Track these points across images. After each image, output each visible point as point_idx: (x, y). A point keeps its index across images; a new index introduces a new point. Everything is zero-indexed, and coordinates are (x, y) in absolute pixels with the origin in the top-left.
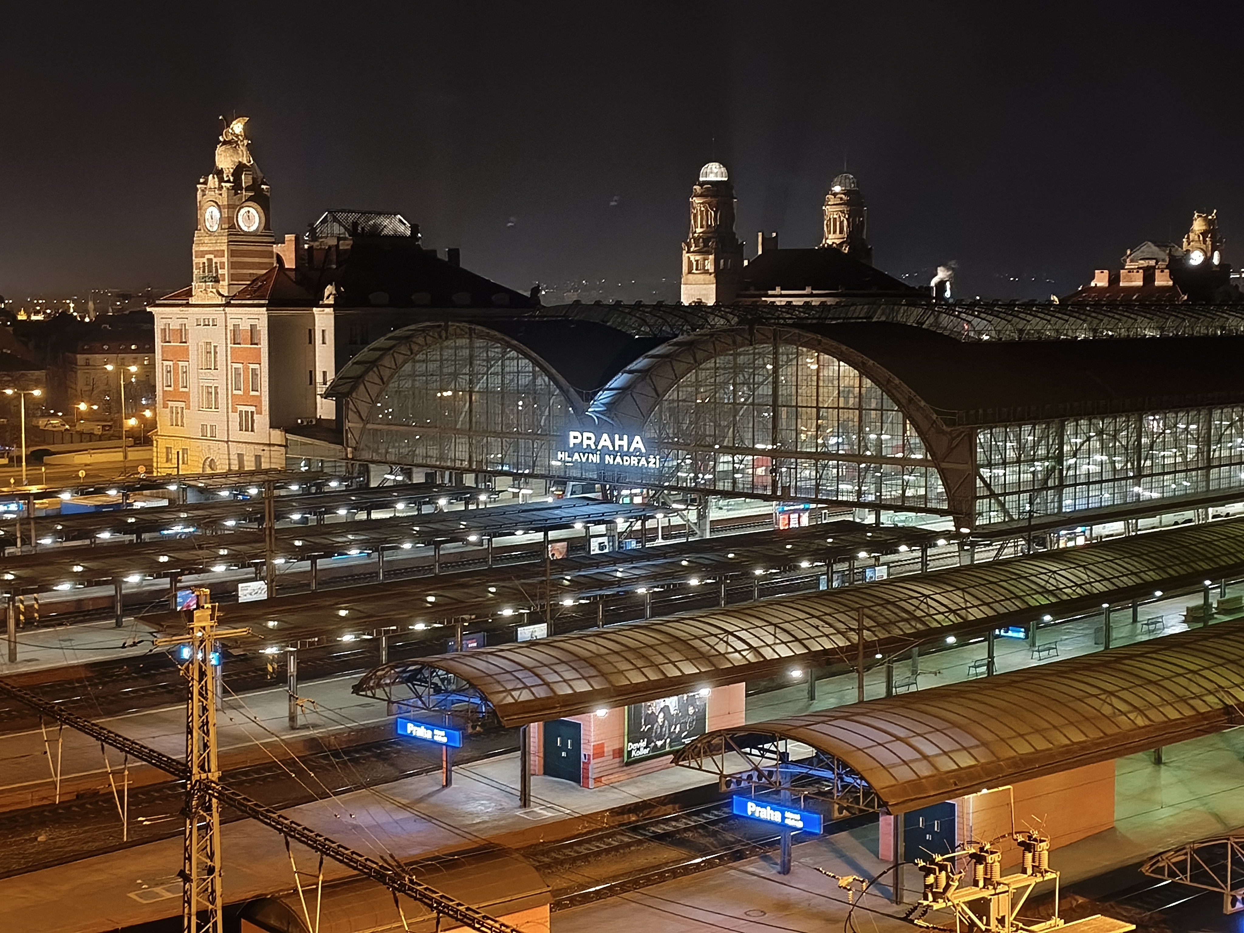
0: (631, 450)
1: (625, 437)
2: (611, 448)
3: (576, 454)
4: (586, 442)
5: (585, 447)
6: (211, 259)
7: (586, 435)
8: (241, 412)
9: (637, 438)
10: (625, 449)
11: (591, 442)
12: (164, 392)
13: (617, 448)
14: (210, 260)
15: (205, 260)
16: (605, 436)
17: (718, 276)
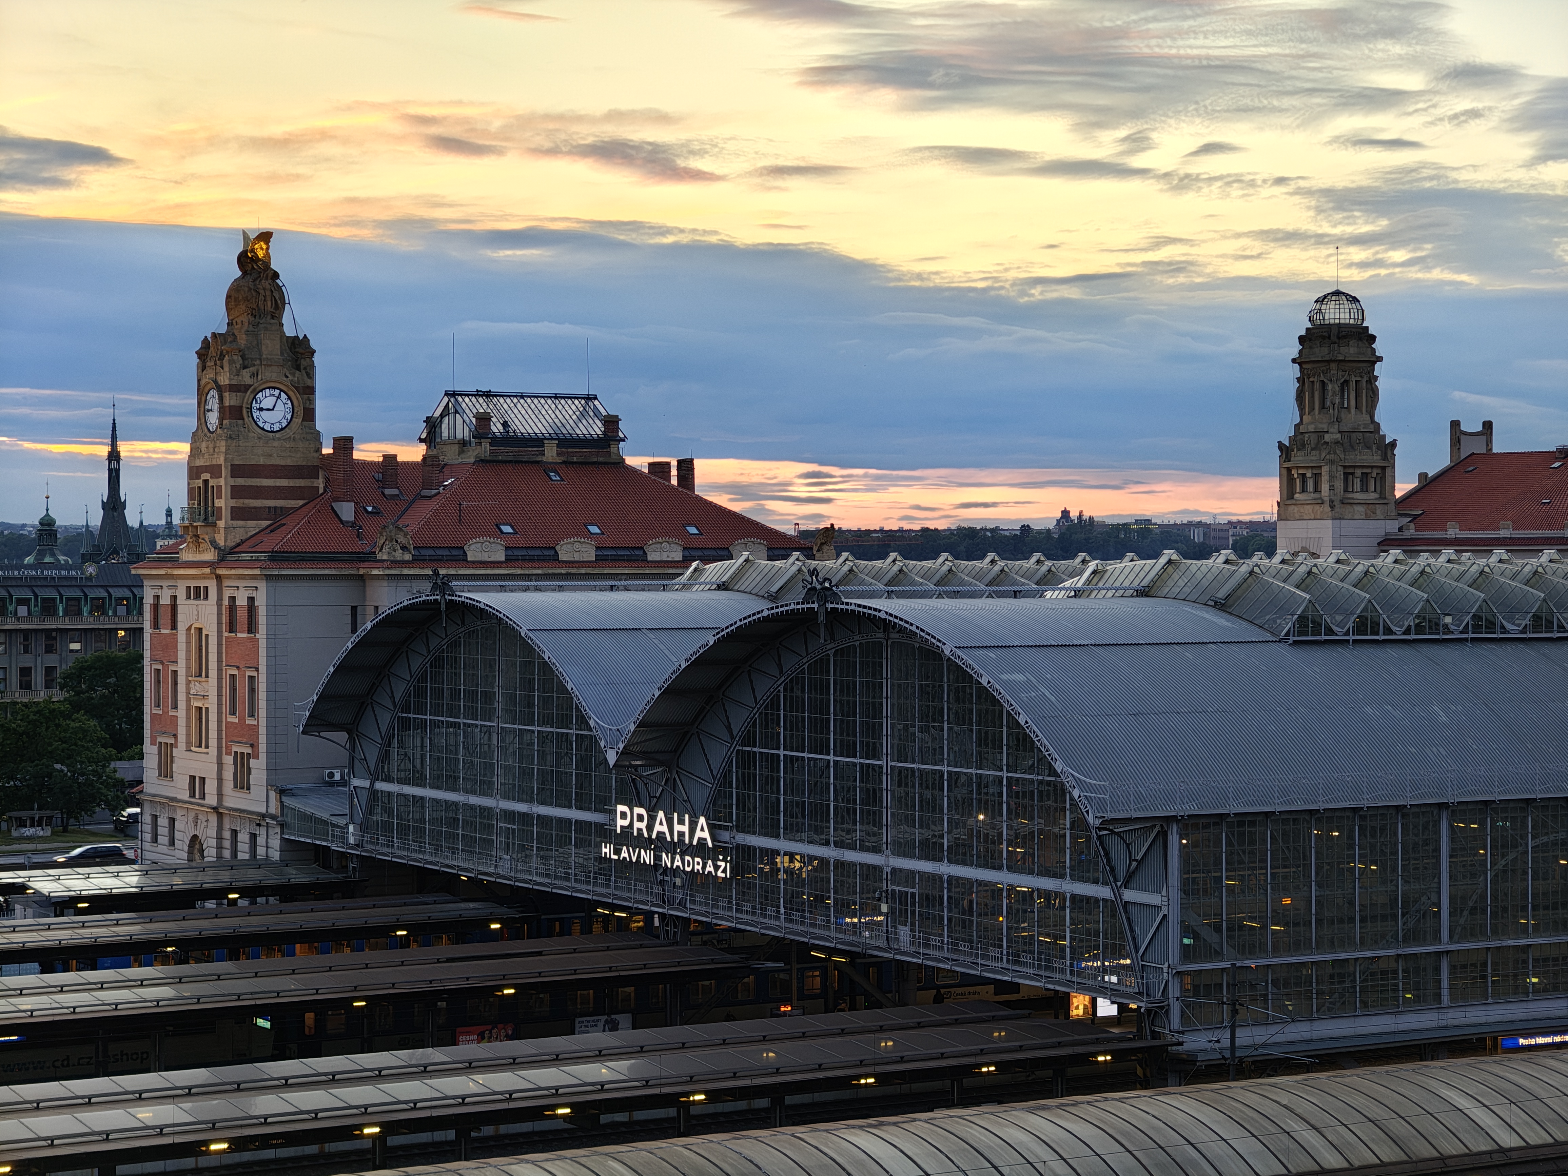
0: (695, 842)
1: (687, 818)
2: (669, 838)
3: (625, 848)
4: (637, 825)
5: (635, 834)
6: (207, 482)
7: (636, 810)
8: (236, 753)
9: (702, 820)
10: (687, 841)
11: (643, 825)
12: (153, 717)
13: (676, 839)
15: (201, 483)
16: (660, 814)
17: (1337, 504)
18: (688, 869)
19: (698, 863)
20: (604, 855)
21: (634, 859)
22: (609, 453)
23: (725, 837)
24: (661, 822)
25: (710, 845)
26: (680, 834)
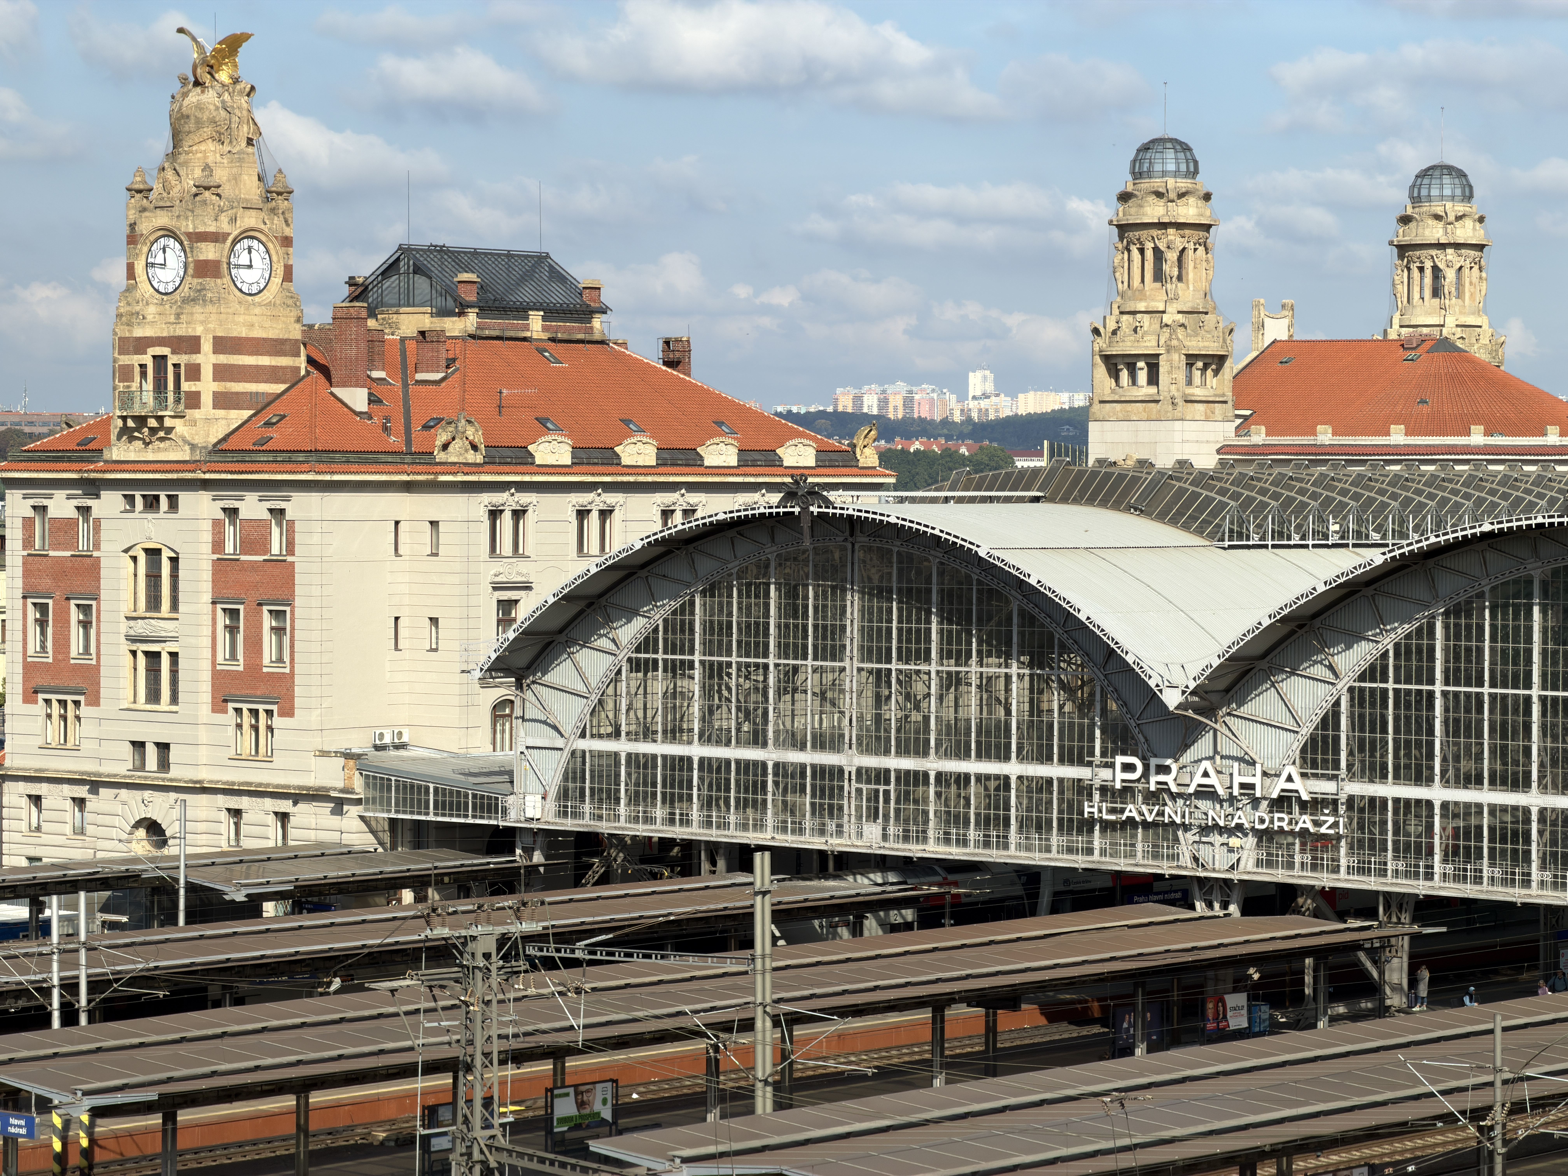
0: (1275, 796)
1: (1258, 767)
2: (1221, 792)
3: (1131, 806)
4: (1155, 778)
5: (1153, 788)
6: (164, 357)
7: (1154, 762)
8: (238, 710)
9: (1289, 769)
10: (1258, 794)
11: (1169, 778)
13: (1235, 792)
14: (160, 360)
15: (147, 359)
16: (1205, 764)
17: (1179, 401)
18: (1258, 826)
19: (1281, 819)
20: (1086, 816)
21: (1150, 819)
22: (592, 328)
23: (1327, 787)
24: (1206, 774)
25: (1305, 797)
26: (1243, 786)
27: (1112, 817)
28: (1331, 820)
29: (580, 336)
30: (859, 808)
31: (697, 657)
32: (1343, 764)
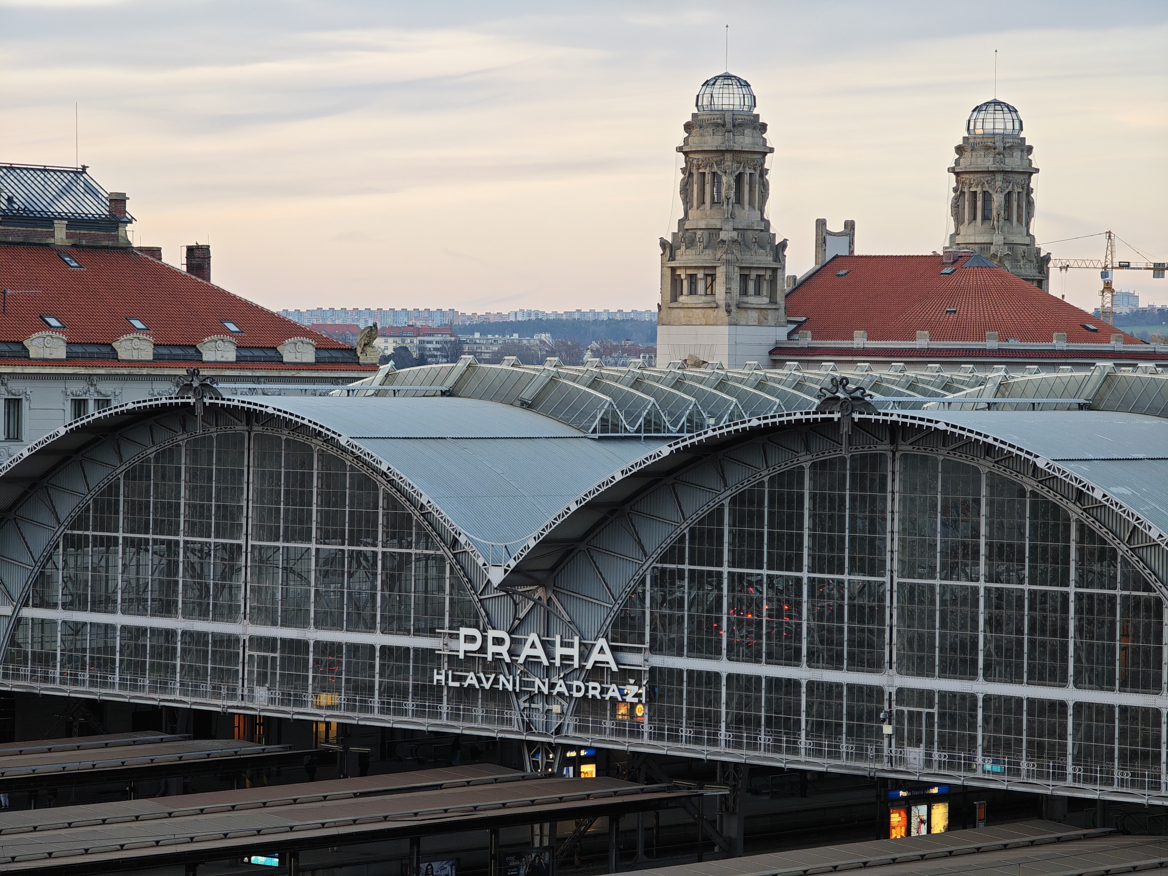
0: (589, 665)
1: (576, 640)
2: (546, 663)
3: (472, 674)
4: (491, 649)
5: (490, 658)
7: (491, 634)
9: (602, 642)
10: (576, 666)
11: (503, 649)
13: (558, 662)
16: (533, 637)
17: (733, 308)
18: (576, 694)
19: (594, 688)
20: (435, 683)
21: (487, 686)
22: (117, 236)
23: (633, 659)
24: (533, 646)
25: (615, 669)
26: (564, 657)
27: (457, 684)
28: (635, 689)
29: (105, 243)
30: (251, 673)
31: (120, 535)
32: (647, 638)
